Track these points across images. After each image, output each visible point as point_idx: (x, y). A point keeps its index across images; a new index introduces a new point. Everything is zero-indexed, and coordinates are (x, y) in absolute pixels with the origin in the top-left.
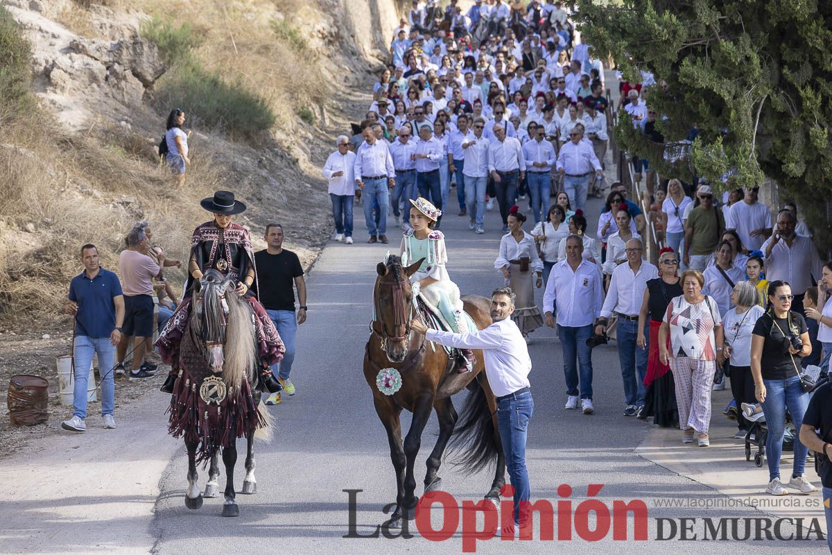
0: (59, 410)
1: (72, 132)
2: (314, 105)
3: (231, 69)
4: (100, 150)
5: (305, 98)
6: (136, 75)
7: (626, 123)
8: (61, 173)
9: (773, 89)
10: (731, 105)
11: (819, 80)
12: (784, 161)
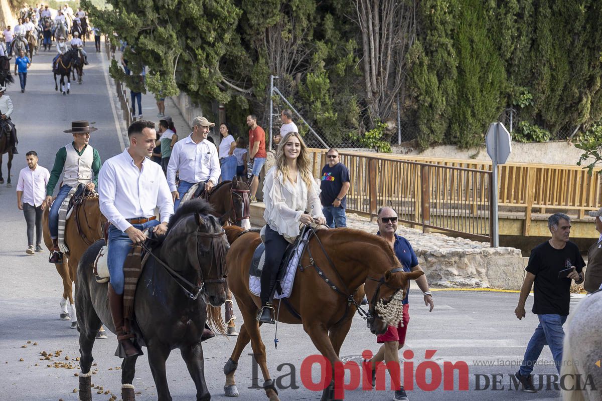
9: (183, 50)
10: (164, 58)
11: (204, 46)
12: (189, 84)
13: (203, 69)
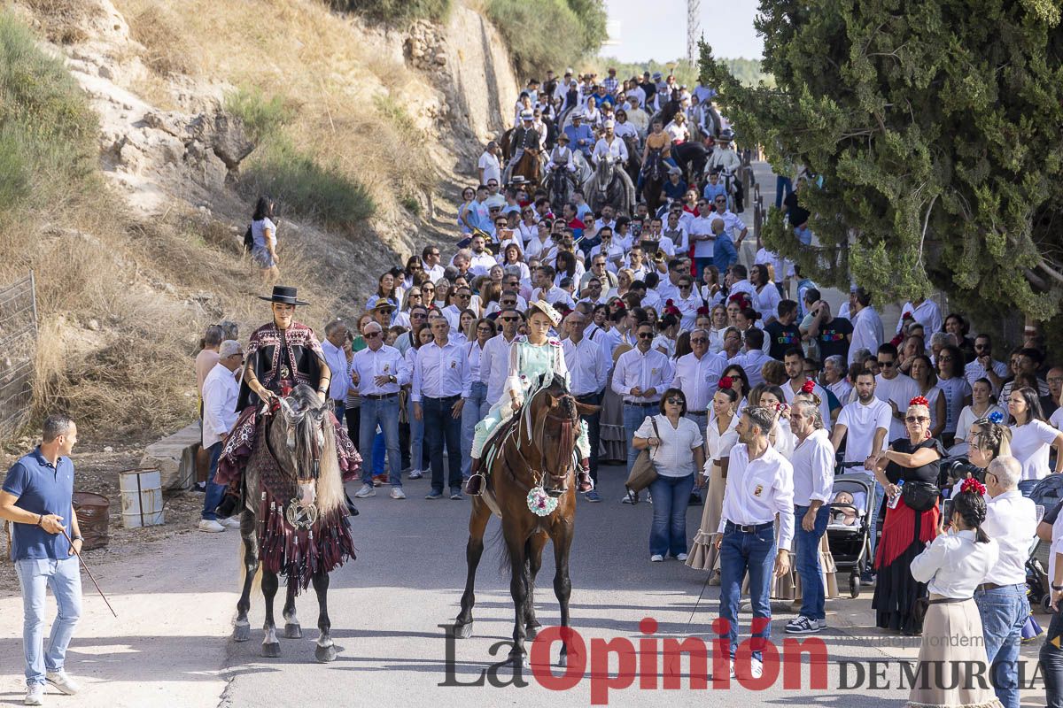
0: (120, 532)
1: (143, 217)
2: (420, 193)
3: (327, 150)
4: (174, 238)
5: (410, 185)
6: (218, 153)
7: (777, 224)
8: (130, 264)
9: (946, 187)
10: (897, 207)
11: (997, 178)
12: (956, 270)
13: (992, 236)
